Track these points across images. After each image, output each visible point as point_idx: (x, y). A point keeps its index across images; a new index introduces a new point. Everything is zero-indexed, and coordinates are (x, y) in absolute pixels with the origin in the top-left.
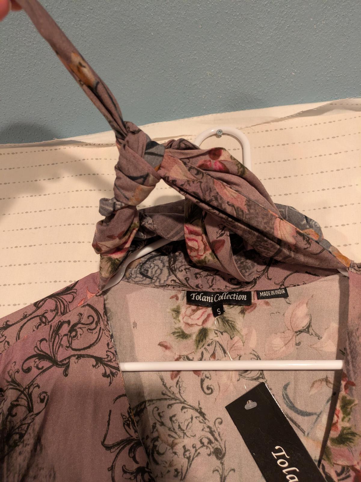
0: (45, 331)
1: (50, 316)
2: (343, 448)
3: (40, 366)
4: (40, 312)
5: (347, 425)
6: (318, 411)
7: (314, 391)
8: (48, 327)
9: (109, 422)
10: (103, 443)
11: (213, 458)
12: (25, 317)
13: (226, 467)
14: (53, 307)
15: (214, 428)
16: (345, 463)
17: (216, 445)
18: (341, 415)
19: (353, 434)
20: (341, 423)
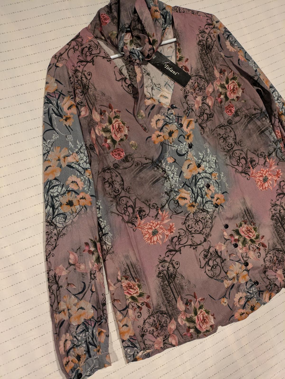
0: (78, 53)
1: (76, 47)
2: (181, 62)
3: (83, 64)
4: (71, 47)
5: (180, 55)
6: (171, 56)
7: (169, 50)
8: (78, 51)
9: (115, 74)
10: (116, 80)
11: (147, 76)
12: (67, 50)
13: (151, 77)
14: (76, 44)
15: (145, 68)
16: (182, 65)
17: (147, 72)
18: (178, 53)
19: (182, 57)
20: (179, 55)
